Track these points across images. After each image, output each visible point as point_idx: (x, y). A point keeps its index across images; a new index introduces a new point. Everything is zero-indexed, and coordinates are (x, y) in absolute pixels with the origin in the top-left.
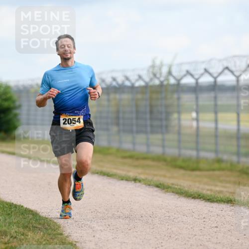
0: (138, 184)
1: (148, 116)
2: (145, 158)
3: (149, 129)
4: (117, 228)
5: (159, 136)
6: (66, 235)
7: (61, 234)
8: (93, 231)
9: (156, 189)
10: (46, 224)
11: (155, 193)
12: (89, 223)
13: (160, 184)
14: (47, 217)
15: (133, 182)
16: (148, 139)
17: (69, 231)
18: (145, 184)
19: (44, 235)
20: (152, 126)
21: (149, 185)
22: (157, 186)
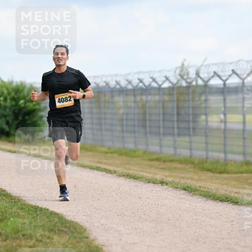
0: (165, 187)
1: (175, 118)
2: (172, 161)
3: (176, 131)
4: (144, 232)
5: (187, 139)
6: (92, 238)
7: (87, 238)
8: (120, 234)
9: (183, 192)
10: (72, 228)
11: (183, 196)
12: (115, 226)
13: (188, 187)
14: (72, 220)
15: (160, 185)
16: (175, 141)
17: (95, 234)
18: (172, 187)
19: (70, 238)
20: (178, 128)
21: (176, 188)
22: (185, 189)
